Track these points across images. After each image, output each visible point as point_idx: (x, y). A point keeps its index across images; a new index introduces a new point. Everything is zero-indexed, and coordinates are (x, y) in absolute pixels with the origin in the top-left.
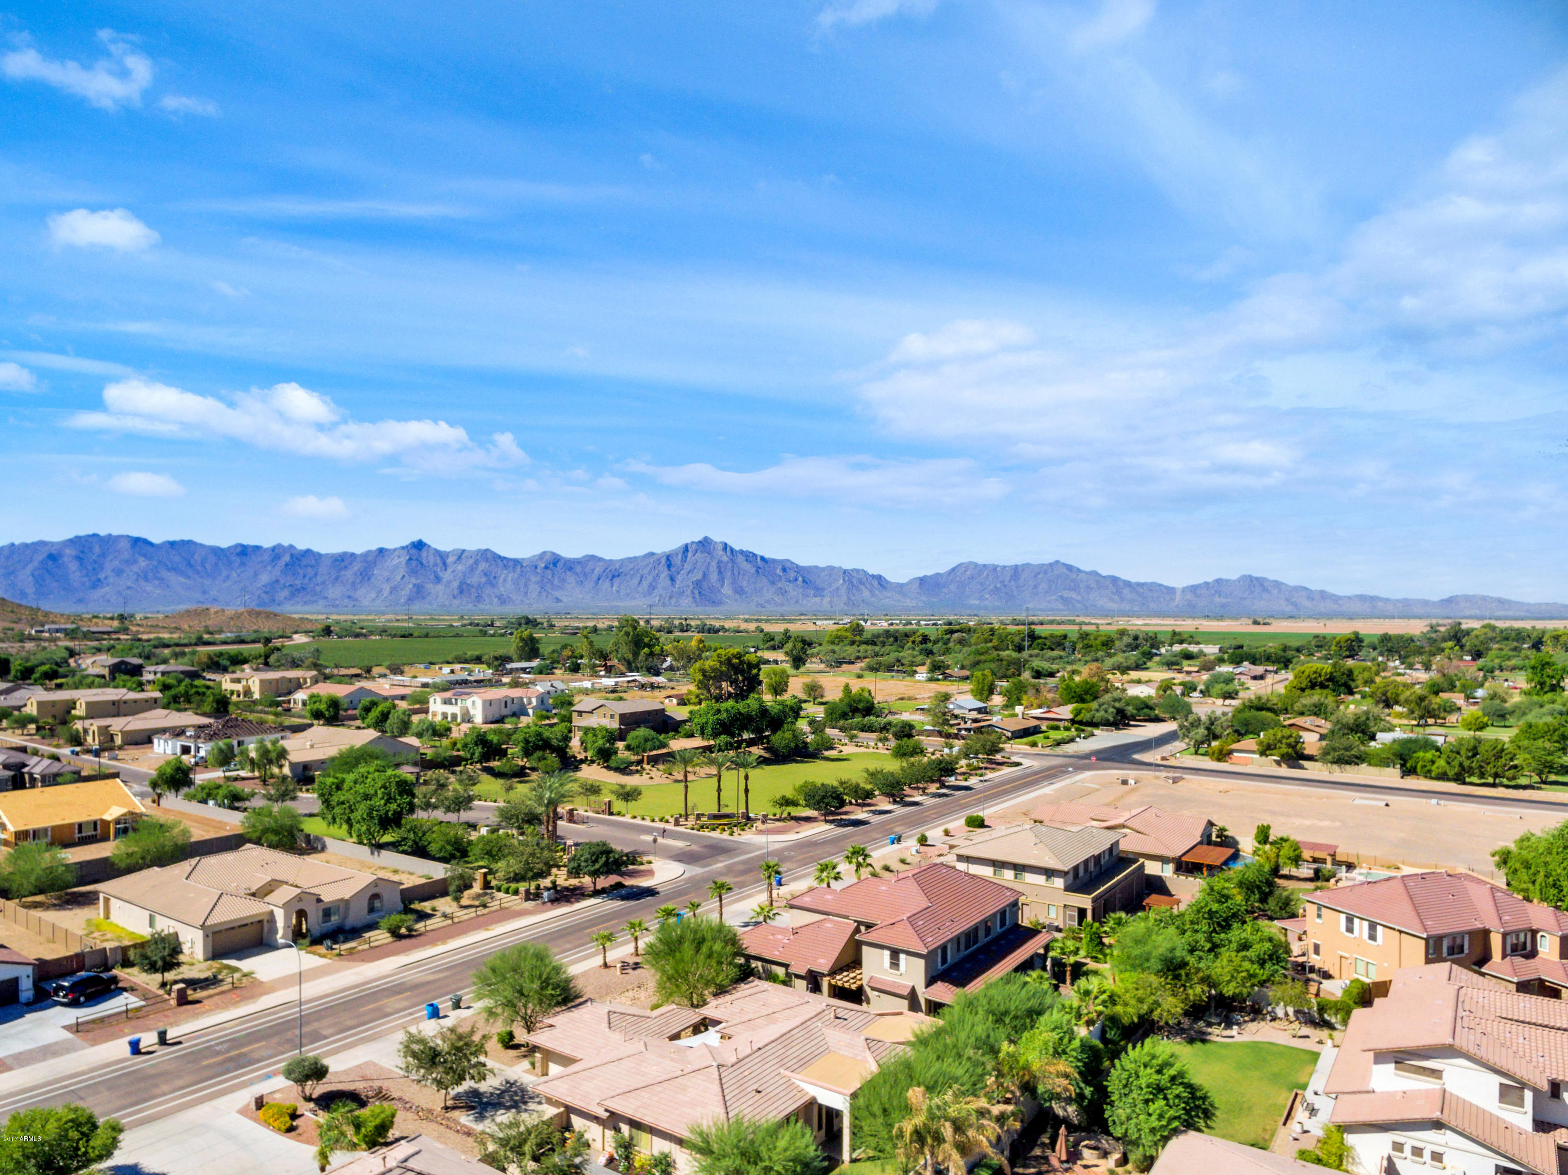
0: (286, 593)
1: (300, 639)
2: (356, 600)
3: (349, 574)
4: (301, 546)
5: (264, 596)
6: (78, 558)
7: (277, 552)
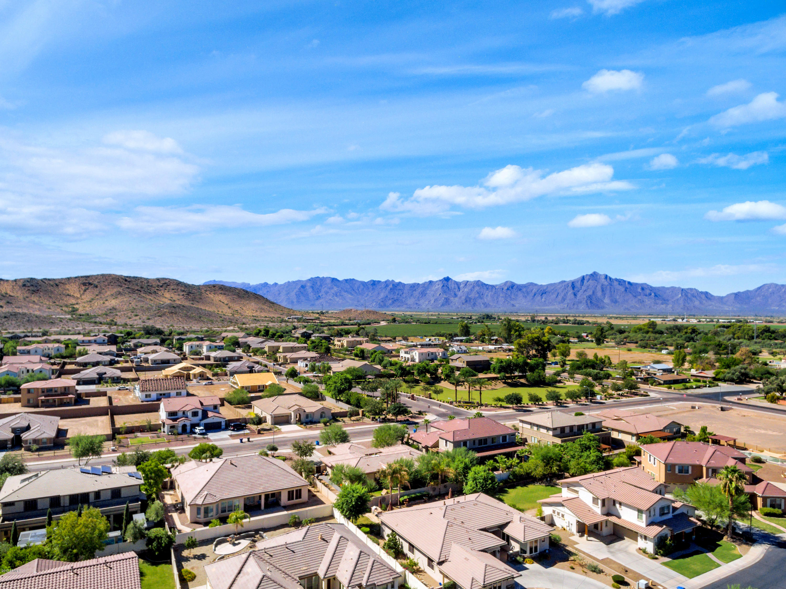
0: (390, 301)
2: (419, 305)
3: (416, 293)
4: (397, 281)
5: (382, 303)
6: (312, 287)
7: (387, 283)
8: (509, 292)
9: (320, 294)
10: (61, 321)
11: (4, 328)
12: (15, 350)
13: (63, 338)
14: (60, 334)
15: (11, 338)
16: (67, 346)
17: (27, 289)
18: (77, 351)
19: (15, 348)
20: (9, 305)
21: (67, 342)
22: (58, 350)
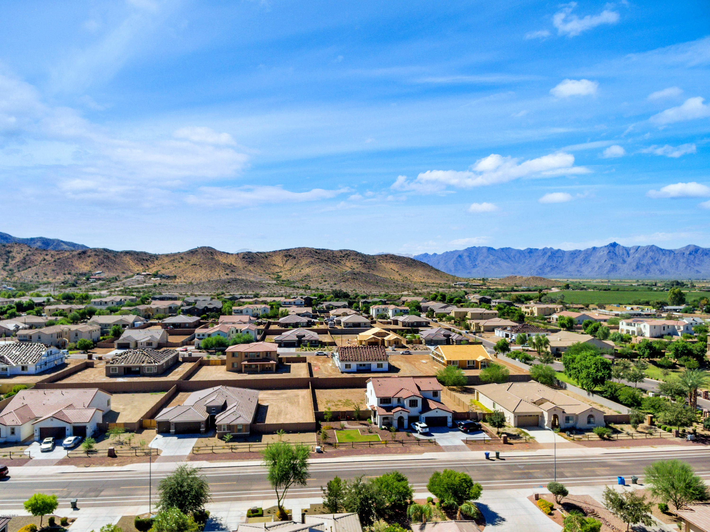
0: (549, 269)
1: (555, 290)
2: (581, 272)
3: (578, 260)
4: (556, 248)
5: (540, 271)
7: (545, 251)
8: (692, 257)
9: (477, 263)
10: (269, 286)
11: (227, 291)
12: (230, 310)
13: (269, 299)
14: (267, 296)
15: (230, 299)
16: (272, 308)
17: (245, 260)
18: (280, 312)
19: (231, 308)
20: (233, 273)
21: (272, 303)
22: (265, 310)
